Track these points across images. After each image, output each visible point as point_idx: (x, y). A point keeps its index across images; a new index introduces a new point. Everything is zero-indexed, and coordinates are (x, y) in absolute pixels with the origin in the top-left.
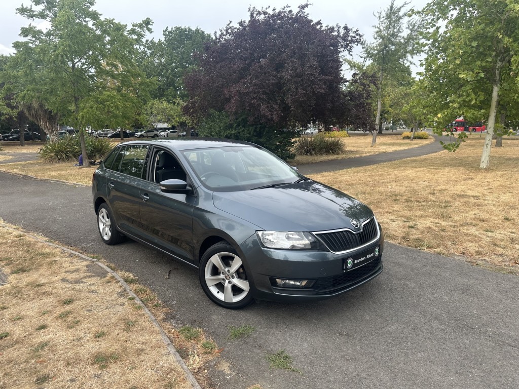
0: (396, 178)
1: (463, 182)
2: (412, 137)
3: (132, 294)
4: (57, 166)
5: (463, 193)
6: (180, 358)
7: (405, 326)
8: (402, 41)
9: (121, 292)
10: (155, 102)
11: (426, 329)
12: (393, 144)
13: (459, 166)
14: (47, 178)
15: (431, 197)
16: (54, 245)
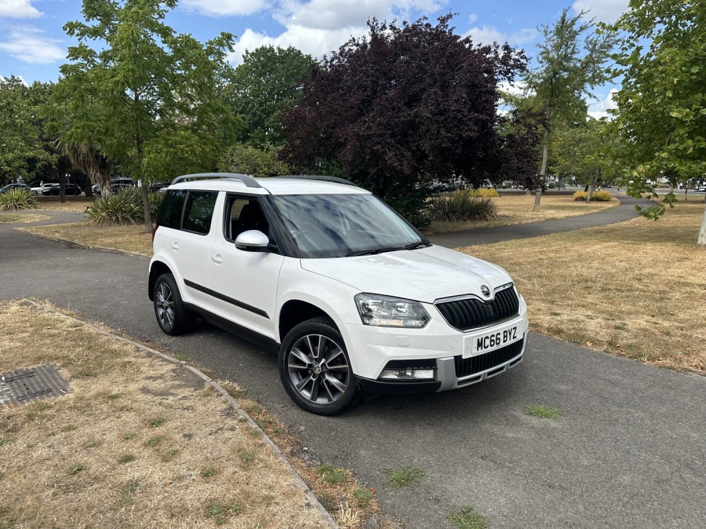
0: (580, 256)
1: (677, 263)
2: (589, 198)
3: (242, 414)
4: (110, 230)
5: (682, 280)
6: (326, 513)
7: (645, 477)
8: (578, 65)
9: (226, 410)
10: (238, 147)
11: (677, 483)
12: (563, 208)
13: (665, 241)
14: (100, 247)
15: (636, 285)
16: (124, 339)
